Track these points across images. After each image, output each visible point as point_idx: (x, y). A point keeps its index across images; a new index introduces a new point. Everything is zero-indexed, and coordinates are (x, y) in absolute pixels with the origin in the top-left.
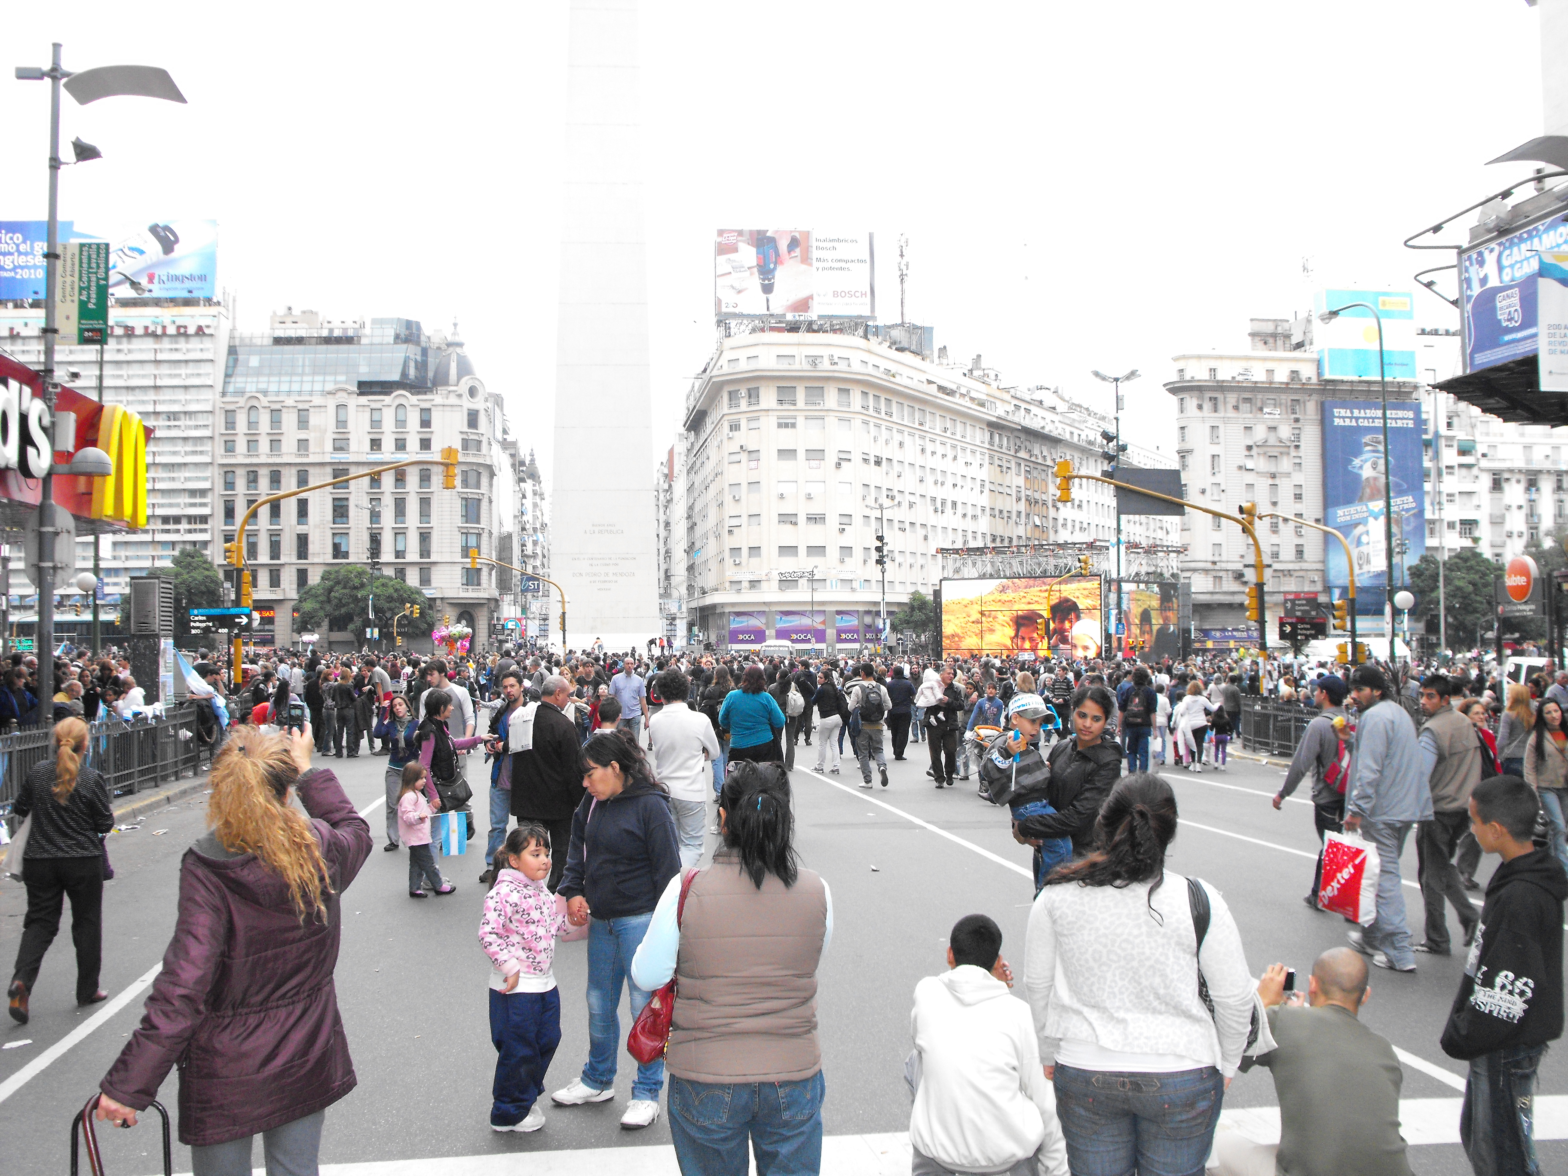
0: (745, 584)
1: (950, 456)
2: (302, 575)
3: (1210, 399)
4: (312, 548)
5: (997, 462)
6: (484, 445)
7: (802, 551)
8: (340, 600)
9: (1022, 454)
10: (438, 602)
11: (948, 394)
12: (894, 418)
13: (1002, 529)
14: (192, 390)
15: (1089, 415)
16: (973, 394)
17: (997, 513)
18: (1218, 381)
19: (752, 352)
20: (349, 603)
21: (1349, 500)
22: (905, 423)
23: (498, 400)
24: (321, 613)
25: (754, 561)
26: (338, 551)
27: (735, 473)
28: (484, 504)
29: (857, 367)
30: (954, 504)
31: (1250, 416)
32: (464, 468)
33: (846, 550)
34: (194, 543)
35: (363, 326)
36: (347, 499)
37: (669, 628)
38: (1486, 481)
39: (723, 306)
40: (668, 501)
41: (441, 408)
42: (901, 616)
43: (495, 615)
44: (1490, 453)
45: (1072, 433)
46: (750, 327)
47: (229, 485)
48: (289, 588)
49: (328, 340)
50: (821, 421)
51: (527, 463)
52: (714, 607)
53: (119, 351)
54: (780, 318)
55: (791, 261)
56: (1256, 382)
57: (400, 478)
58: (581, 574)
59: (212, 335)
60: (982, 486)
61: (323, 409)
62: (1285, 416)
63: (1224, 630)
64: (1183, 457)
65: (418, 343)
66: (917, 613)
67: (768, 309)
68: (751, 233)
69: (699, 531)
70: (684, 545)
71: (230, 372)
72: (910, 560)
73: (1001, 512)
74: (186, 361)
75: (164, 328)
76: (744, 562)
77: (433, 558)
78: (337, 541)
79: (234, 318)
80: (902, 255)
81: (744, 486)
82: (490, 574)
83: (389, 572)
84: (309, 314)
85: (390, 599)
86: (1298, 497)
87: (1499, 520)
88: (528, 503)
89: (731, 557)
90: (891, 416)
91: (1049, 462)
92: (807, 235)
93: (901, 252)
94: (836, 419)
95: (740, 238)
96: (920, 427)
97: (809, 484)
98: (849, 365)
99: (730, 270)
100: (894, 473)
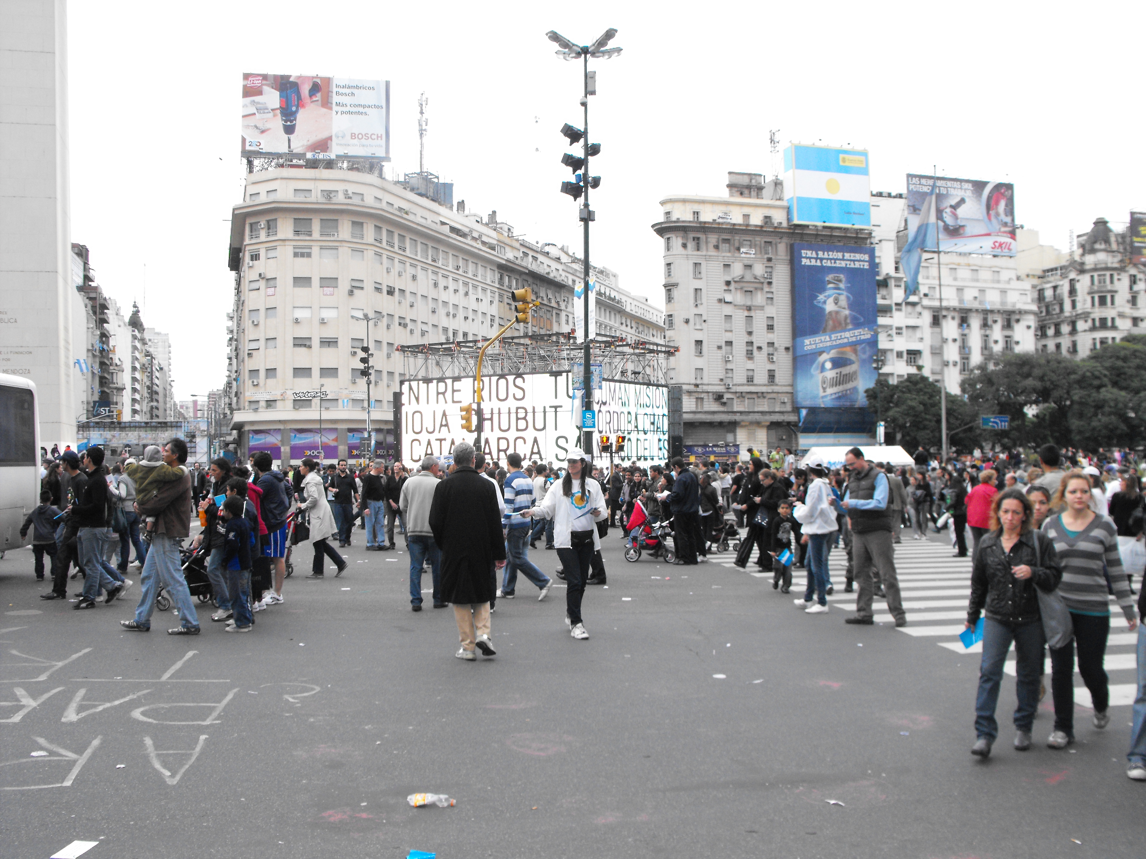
0: (263, 404)
1: (462, 291)
3: (694, 239)
5: (506, 300)
7: (316, 373)
11: (460, 236)
12: (408, 253)
16: (485, 239)
18: (701, 223)
19: (271, 186)
21: (814, 331)
22: (419, 258)
25: (271, 382)
27: (256, 300)
29: (369, 201)
30: (465, 335)
31: (729, 254)
33: (359, 373)
38: (927, 318)
39: (247, 144)
44: (930, 294)
46: (271, 163)
50: (335, 251)
54: (301, 156)
55: (312, 105)
56: (734, 225)
60: (492, 320)
62: (759, 256)
63: (705, 446)
64: (669, 290)
67: (289, 149)
68: (275, 77)
76: (262, 383)
80: (422, 113)
81: (262, 312)
86: (770, 328)
87: (938, 351)
89: (250, 378)
90: (404, 251)
91: (553, 304)
92: (328, 81)
93: (422, 109)
94: (350, 250)
95: (264, 82)
96: (433, 263)
97: (322, 310)
98: (363, 200)
99: (255, 111)
100: (406, 303)
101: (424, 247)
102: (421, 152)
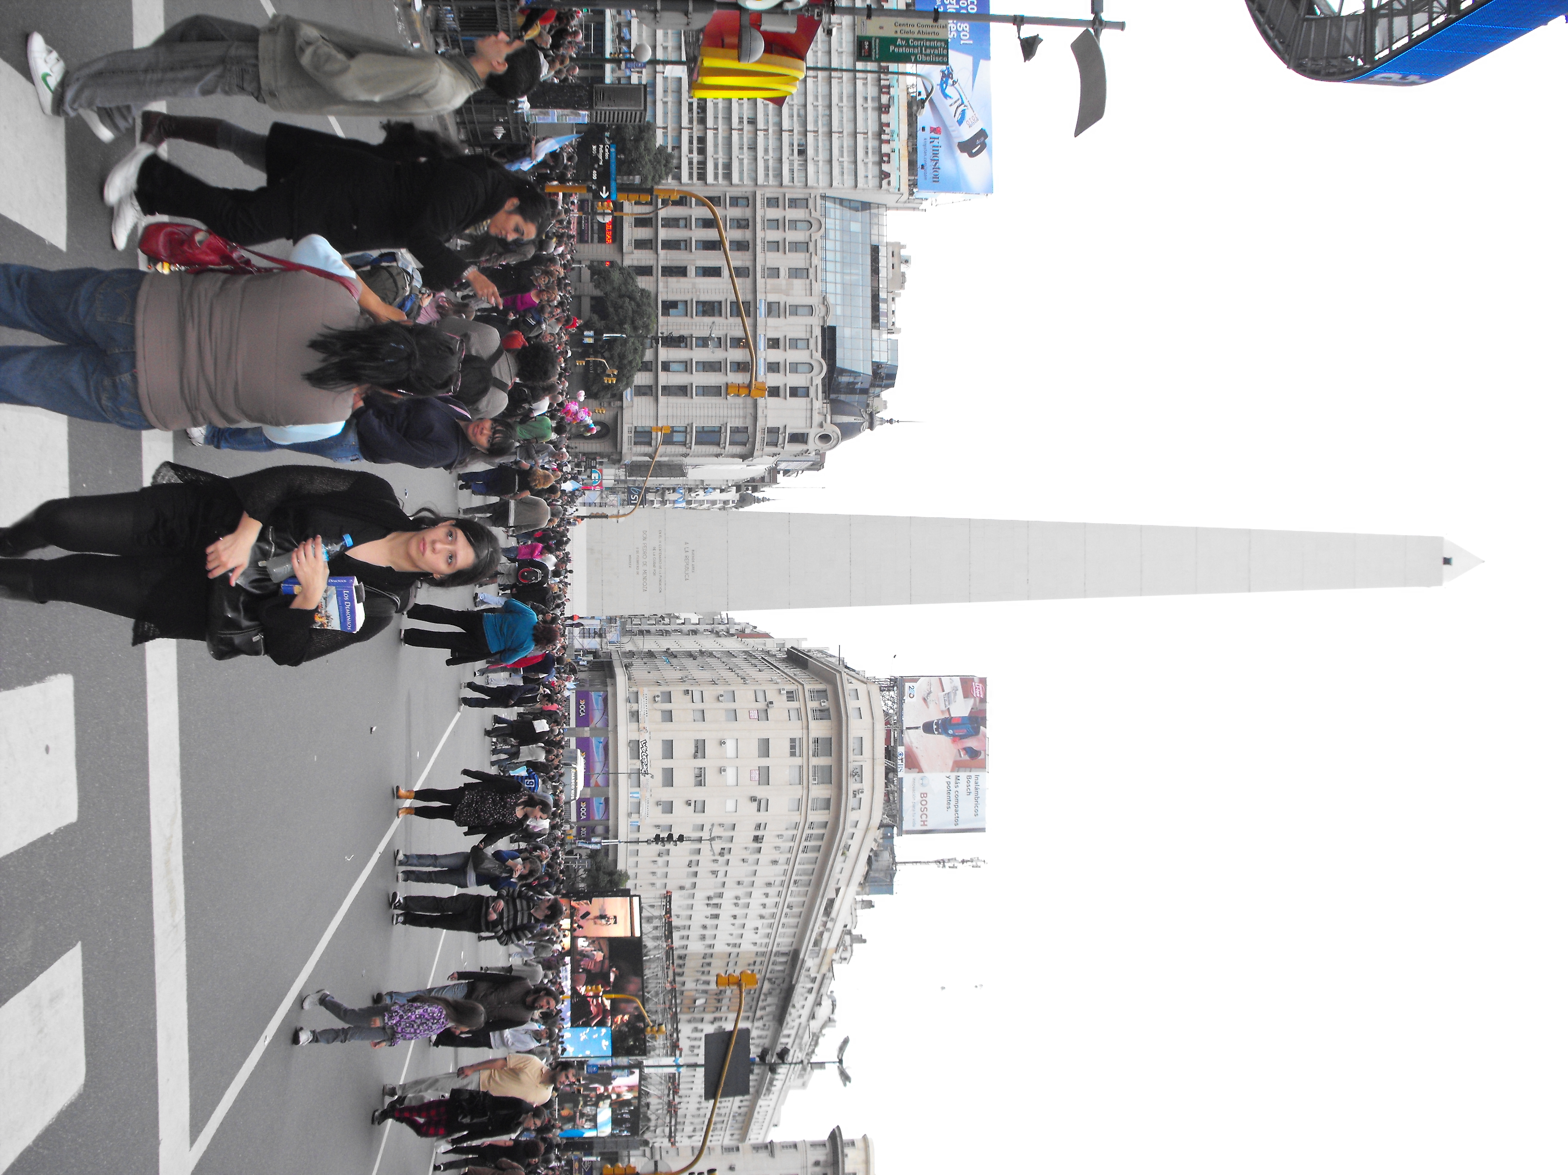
0: (635, 707)
1: (764, 912)
2: (646, 271)
4: (673, 281)
5: (759, 960)
6: (773, 450)
7: (668, 764)
8: (622, 307)
9: (767, 986)
10: (618, 403)
11: (826, 909)
12: (801, 855)
13: (692, 965)
14: (828, 166)
15: (807, 1054)
16: (826, 935)
17: (708, 960)
19: (865, 712)
20: (618, 315)
22: (797, 866)
23: (817, 465)
24: (608, 288)
25: (659, 715)
26: (669, 306)
27: (745, 699)
28: (715, 449)
29: (852, 816)
30: (716, 916)
32: (750, 430)
33: (668, 808)
34: (679, 167)
35: (890, 332)
36: (721, 315)
37: (592, 631)
39: (911, 684)
40: (717, 633)
41: (809, 407)
42: (604, 863)
43: (605, 460)
45: (789, 1036)
46: (891, 711)
47: (735, 201)
48: (634, 258)
49: (875, 297)
50: (797, 781)
51: (756, 494)
52: (613, 676)
53: (866, 99)
54: (900, 741)
55: (955, 751)
57: (741, 367)
58: (645, 539)
59: (881, 187)
60: (735, 945)
61: (808, 292)
64: (767, 1148)
65: (873, 385)
66: (607, 878)
67: (907, 728)
68: (984, 711)
69: (689, 663)
70: (674, 648)
71: (845, 203)
72: (660, 872)
73: (709, 964)
74: (855, 162)
75: (888, 142)
76: (657, 706)
77: (662, 399)
78: (680, 306)
79: (897, 208)
80: (963, 862)
81: (732, 706)
82: (645, 455)
83: (648, 355)
84: (902, 280)
85: (622, 357)
88: (716, 495)
89: (662, 693)
90: (803, 851)
91: (759, 1013)
92: (982, 766)
93: (967, 861)
94: (800, 797)
95: (978, 700)
96: (792, 881)
97: (735, 770)
98: (853, 809)
99: (946, 691)
100: (745, 855)
101: (810, 872)
102: (920, 862)
